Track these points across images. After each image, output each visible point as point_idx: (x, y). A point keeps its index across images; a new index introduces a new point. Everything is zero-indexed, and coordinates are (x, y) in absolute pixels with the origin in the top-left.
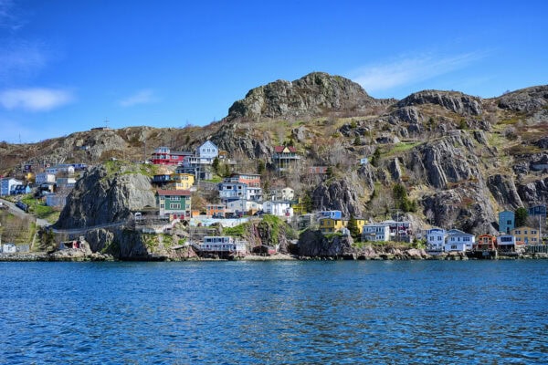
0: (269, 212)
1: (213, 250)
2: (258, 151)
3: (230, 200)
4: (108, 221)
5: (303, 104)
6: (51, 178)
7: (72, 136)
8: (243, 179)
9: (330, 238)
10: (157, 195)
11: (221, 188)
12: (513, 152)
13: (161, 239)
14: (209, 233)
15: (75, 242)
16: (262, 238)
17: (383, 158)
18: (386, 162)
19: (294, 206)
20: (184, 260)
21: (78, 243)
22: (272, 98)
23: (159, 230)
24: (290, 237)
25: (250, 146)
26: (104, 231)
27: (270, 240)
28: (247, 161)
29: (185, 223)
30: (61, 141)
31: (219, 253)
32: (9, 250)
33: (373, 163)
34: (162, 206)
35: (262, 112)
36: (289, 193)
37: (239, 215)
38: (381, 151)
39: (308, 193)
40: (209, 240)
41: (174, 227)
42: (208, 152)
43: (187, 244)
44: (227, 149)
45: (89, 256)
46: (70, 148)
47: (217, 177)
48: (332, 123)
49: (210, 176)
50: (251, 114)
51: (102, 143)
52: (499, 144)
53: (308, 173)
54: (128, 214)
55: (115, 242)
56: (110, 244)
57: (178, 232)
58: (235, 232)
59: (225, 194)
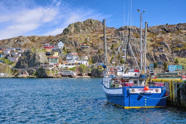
0: (81, 64)
1: (66, 75)
2: (76, 45)
3: (70, 60)
4: (33, 66)
5: (86, 29)
6: (9, 52)
8: (72, 53)
9: (101, 71)
10: (48, 58)
11: (66, 56)
12: (153, 46)
13: (51, 71)
14: (65, 70)
15: (24, 72)
16: (80, 71)
17: (115, 47)
18: (115, 49)
19: (89, 62)
20: (58, 77)
22: (77, 27)
23: (50, 69)
24: (89, 71)
25: (73, 43)
27: (82, 72)
28: (73, 48)
29: (57, 67)
31: (68, 76)
32: (2, 74)
33: (111, 49)
34: (50, 62)
36: (86, 58)
37: (73, 64)
38: (114, 45)
39: (93, 58)
40: (65, 72)
41: (54, 68)
42: (61, 45)
43: (59, 73)
44: (66, 44)
45: (29, 77)
47: (65, 53)
48: (97, 36)
49: (63, 52)
51: (23, 41)
52: (148, 43)
53: (92, 52)
54: (40, 64)
55: (37, 72)
56: (35, 73)
57: (56, 69)
58: (72, 69)
59: (68, 58)
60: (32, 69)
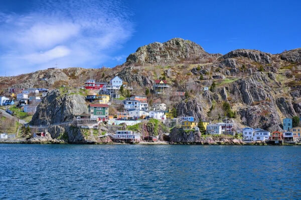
0: (152, 117)
1: (121, 138)
2: (145, 82)
3: (130, 110)
4: (61, 121)
5: (169, 56)
6: (25, 96)
7: (37, 72)
8: (137, 98)
9: (188, 132)
10: (89, 107)
11: (125, 103)
12: (290, 85)
13: (92, 131)
14: (119, 129)
15: (42, 133)
16: (149, 132)
17: (217, 87)
18: (219, 90)
19: (167, 114)
20: (105, 143)
21: (44, 134)
22: (151, 52)
23: (91, 126)
24: (165, 131)
25: (141, 80)
26: (59, 127)
27: (153, 133)
28: (139, 88)
29: (106, 123)
30: (30, 75)
31: (125, 140)
32: (4, 137)
33: (211, 90)
34: (92, 113)
35: (146, 60)
36: (163, 107)
37: (136, 119)
38: (216, 83)
39: (174, 106)
40: (119, 133)
41: (99, 125)
42: (117, 83)
43: (107, 134)
44: (127, 81)
45: (50, 141)
46: (36, 80)
47: (123, 97)
48: (186, 67)
49: (119, 96)
50: (140, 61)
51: (54, 76)
52: (282, 80)
53: (174, 95)
54: (73, 117)
55: (66, 133)
56: (62, 134)
57: (102, 128)
58: (134, 128)
59: (128, 106)
60: (57, 127)
